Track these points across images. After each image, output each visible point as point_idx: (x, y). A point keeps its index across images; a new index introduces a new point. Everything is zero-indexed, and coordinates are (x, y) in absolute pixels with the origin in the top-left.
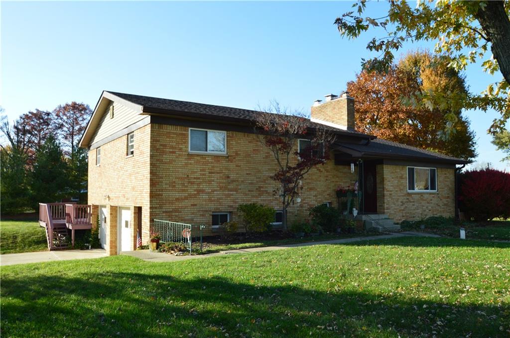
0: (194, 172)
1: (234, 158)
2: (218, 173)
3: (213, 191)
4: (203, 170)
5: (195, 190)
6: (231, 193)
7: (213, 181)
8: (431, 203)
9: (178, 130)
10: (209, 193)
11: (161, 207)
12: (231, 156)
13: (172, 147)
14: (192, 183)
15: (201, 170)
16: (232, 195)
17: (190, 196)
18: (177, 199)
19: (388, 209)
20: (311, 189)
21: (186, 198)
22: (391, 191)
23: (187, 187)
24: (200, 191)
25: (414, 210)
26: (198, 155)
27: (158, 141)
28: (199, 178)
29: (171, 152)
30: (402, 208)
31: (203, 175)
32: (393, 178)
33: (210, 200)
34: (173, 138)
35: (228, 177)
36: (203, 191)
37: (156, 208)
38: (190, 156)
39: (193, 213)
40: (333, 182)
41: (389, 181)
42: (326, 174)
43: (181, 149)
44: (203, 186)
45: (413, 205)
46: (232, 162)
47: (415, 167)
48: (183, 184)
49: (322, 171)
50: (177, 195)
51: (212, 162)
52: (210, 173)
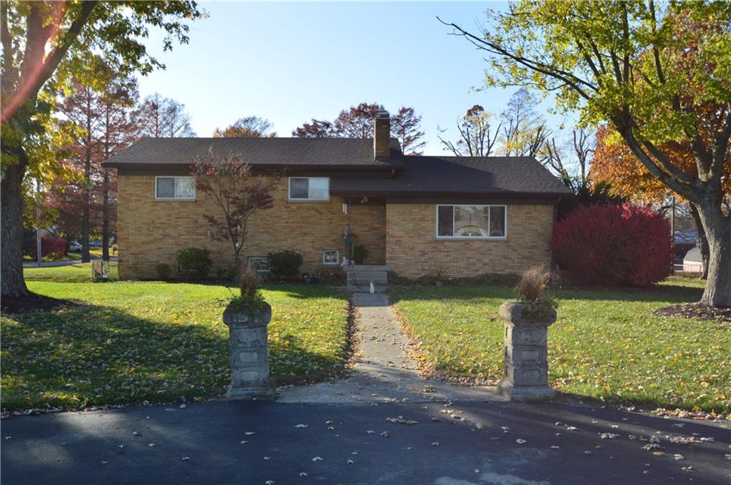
0: (160, 218)
1: (204, 203)
2: (184, 218)
3: (179, 235)
4: (170, 216)
5: (160, 235)
6: (201, 237)
7: (180, 225)
8: (491, 254)
9: (144, 179)
10: (175, 237)
11: (128, 250)
12: (200, 201)
13: (138, 196)
14: (158, 228)
15: (167, 216)
16: (201, 239)
17: (156, 240)
18: (143, 243)
19: (391, 259)
20: (305, 234)
21: (152, 242)
22: (401, 237)
23: (152, 231)
24: (165, 236)
25: (448, 262)
26: (163, 202)
27: (126, 191)
28: (164, 223)
29: (137, 200)
30: (423, 259)
31: (169, 220)
32: (404, 220)
33: (177, 244)
34: (139, 187)
35: (197, 222)
36: (168, 235)
37: (123, 250)
38: (156, 203)
39: (158, 256)
40: (340, 225)
41: (396, 225)
42: (330, 216)
43: (147, 197)
44: (169, 231)
45: (447, 256)
46: (200, 207)
47: (454, 206)
48: (148, 229)
49: (323, 213)
50: (143, 239)
51: (178, 208)
52: (176, 218)
